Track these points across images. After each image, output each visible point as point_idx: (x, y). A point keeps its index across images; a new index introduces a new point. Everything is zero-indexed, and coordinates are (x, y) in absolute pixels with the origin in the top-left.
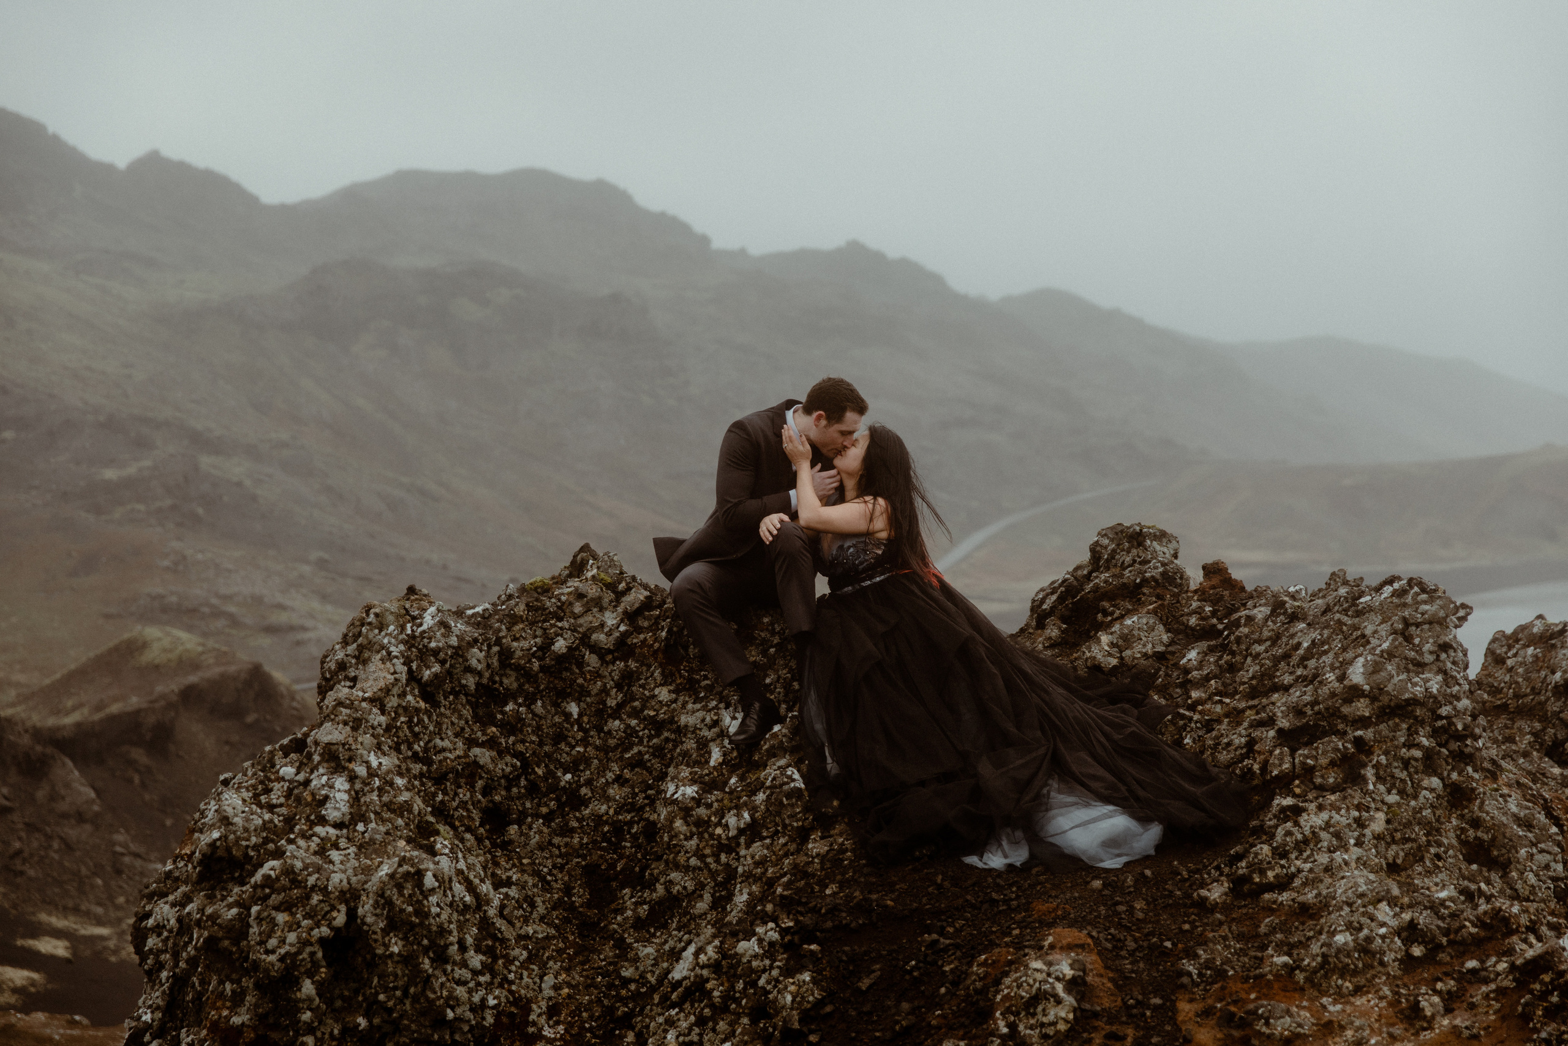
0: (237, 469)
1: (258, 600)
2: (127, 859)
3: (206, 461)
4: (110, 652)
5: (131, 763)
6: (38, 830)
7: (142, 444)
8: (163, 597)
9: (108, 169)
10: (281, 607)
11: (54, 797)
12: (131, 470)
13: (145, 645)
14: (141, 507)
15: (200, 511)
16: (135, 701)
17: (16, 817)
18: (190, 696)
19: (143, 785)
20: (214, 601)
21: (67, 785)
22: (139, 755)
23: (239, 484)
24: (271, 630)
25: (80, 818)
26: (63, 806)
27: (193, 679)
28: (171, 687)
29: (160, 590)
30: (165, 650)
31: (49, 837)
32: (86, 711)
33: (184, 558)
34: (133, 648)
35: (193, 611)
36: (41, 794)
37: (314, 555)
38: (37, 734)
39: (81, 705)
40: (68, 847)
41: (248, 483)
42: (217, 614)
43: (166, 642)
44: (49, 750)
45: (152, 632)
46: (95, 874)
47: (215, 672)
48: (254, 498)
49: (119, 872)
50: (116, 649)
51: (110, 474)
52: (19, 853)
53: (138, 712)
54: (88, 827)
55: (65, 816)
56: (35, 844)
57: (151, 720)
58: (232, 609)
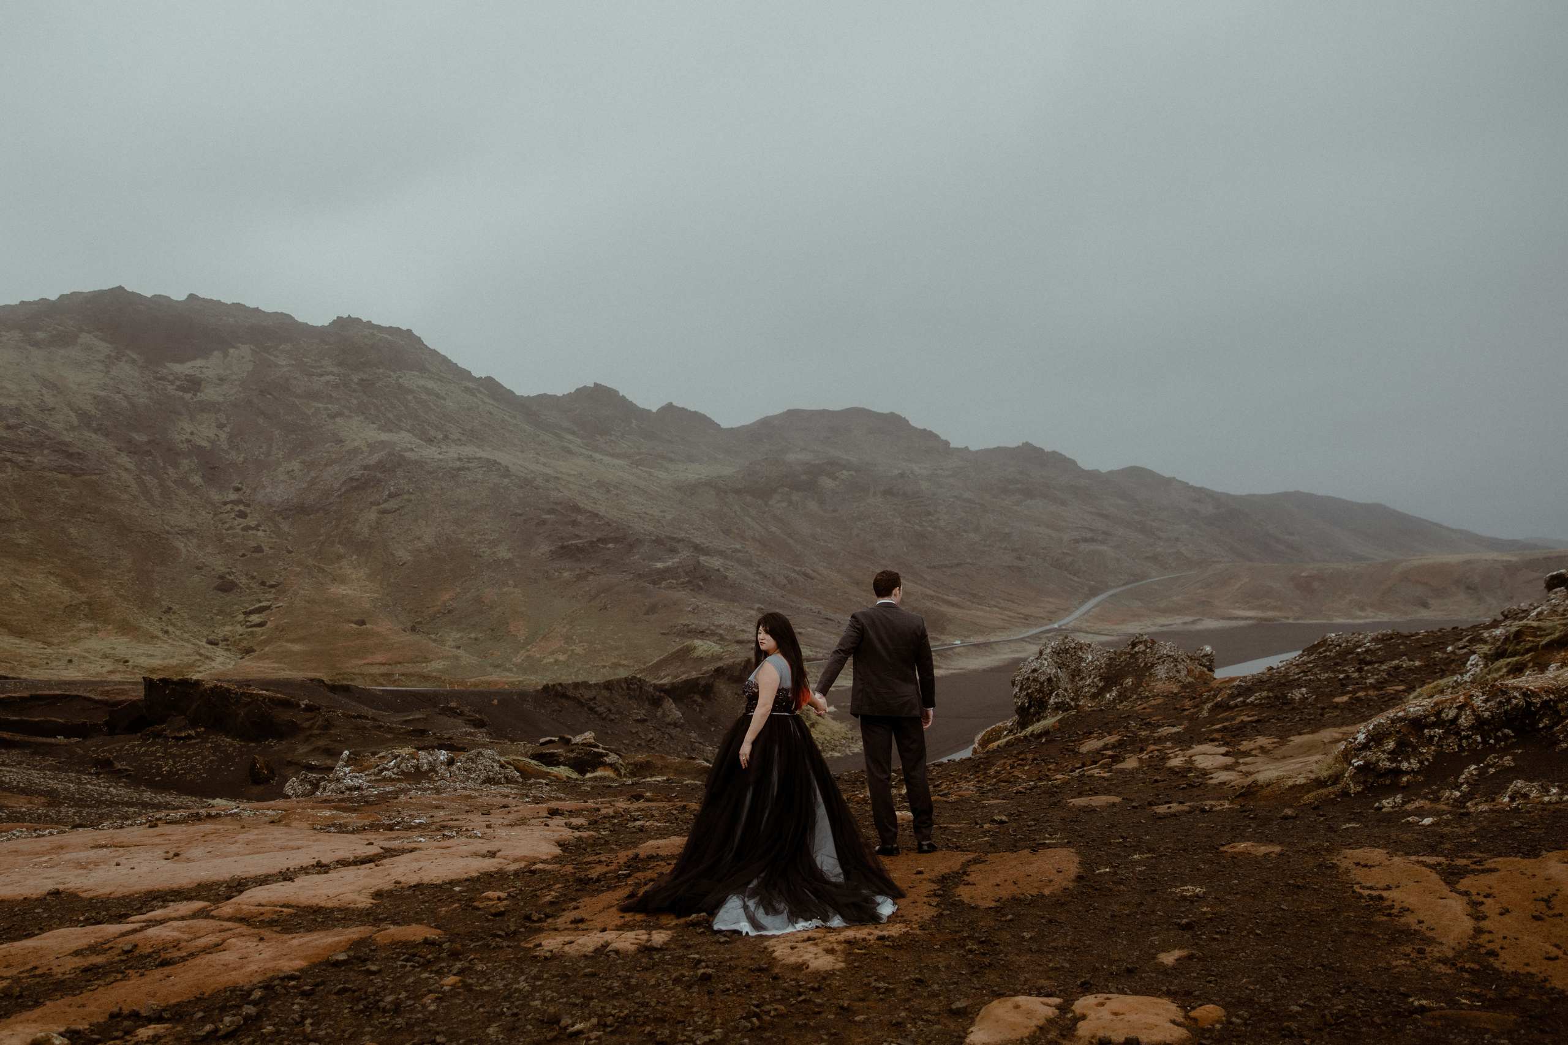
0: (716, 562)
1: (733, 628)
2: (696, 744)
3: (702, 558)
4: (678, 651)
5: (695, 701)
6: (658, 730)
7: (673, 551)
8: (688, 625)
9: (649, 411)
10: (743, 631)
11: (664, 715)
12: (669, 563)
13: (695, 648)
14: (674, 581)
15: (701, 583)
16: (694, 674)
17: (649, 724)
18: (719, 672)
19: (701, 712)
20: (712, 628)
21: (670, 711)
22: (699, 700)
23: (718, 570)
24: (739, 642)
25: (675, 725)
26: (668, 720)
27: (720, 664)
28: (712, 667)
29: (687, 622)
30: (705, 651)
31: (663, 733)
32: (670, 677)
33: (698, 606)
34: (689, 650)
35: (703, 632)
36: (659, 714)
37: (757, 606)
38: (655, 686)
39: (668, 675)
40: (672, 738)
41: (722, 569)
42: (713, 634)
43: (705, 647)
44: (662, 694)
45: (697, 642)
46: (684, 751)
47: (730, 661)
48: (726, 577)
49: (694, 750)
50: (681, 650)
51: (659, 565)
52: (652, 739)
53: (698, 678)
54: (678, 729)
55: (669, 724)
56: (657, 736)
57: (703, 682)
58: (721, 632)
